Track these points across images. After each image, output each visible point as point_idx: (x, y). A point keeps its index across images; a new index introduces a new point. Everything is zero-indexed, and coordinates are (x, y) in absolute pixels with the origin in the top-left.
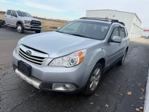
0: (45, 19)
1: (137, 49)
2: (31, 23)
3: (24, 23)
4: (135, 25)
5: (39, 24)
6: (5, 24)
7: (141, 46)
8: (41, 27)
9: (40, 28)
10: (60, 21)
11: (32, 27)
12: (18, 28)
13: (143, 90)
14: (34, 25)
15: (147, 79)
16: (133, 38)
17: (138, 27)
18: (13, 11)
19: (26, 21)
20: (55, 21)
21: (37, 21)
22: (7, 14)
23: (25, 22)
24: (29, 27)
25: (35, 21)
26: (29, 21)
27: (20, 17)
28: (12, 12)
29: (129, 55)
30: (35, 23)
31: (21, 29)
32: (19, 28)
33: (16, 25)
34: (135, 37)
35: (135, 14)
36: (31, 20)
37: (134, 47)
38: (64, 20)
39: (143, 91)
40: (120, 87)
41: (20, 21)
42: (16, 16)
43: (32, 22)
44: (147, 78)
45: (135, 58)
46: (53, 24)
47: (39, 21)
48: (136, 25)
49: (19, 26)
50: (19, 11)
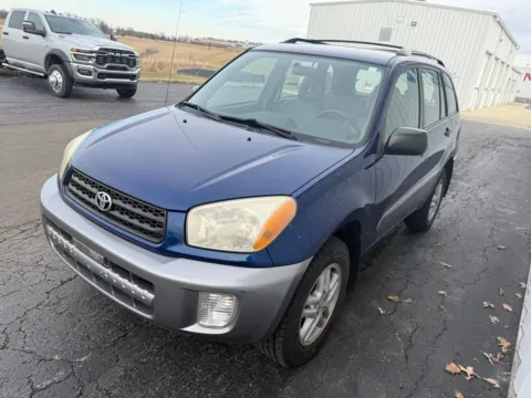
0: (163, 38)
1: (495, 152)
2: (97, 58)
3: (71, 58)
4: (493, 57)
5: (128, 64)
6: (7, 62)
7: (512, 142)
8: (136, 72)
9: (133, 77)
10: (215, 45)
11: (101, 75)
12: (52, 79)
13: (505, 344)
14: (109, 68)
15: (523, 291)
16: (485, 107)
17: (503, 63)
18: (33, 14)
19: (78, 51)
20: (196, 43)
21: (121, 52)
22: (10, 26)
23: (75, 55)
24: (89, 73)
25: (114, 51)
26: (92, 52)
27: (58, 35)
28: (26, 19)
29: (462, 183)
30: (113, 59)
31: (60, 80)
32: (56, 77)
33: (42, 67)
34: (493, 104)
35: (495, 17)
36: (97, 49)
37: (483, 147)
38: (230, 41)
39: (504, 350)
40: (410, 330)
41: (58, 54)
42: (43, 34)
43: (103, 56)
44: (523, 285)
45: (483, 194)
46: (191, 57)
47: (128, 52)
48: (497, 59)
49: (55, 69)
50: (53, 12)
